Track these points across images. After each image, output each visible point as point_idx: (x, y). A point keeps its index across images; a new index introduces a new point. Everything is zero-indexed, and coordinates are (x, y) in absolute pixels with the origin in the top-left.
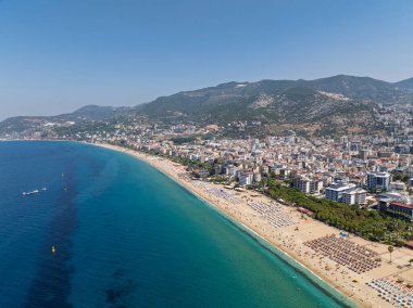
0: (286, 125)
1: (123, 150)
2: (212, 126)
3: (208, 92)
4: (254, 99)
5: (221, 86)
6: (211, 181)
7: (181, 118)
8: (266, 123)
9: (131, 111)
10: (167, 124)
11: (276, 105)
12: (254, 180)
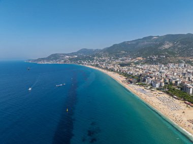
0: (179, 58)
1: (97, 68)
2: (139, 58)
3: (138, 41)
4: (162, 44)
5: (145, 38)
6: (138, 85)
7: (124, 54)
8: (168, 56)
9: (101, 51)
10: (117, 57)
11: (174, 47)
12: (160, 86)
